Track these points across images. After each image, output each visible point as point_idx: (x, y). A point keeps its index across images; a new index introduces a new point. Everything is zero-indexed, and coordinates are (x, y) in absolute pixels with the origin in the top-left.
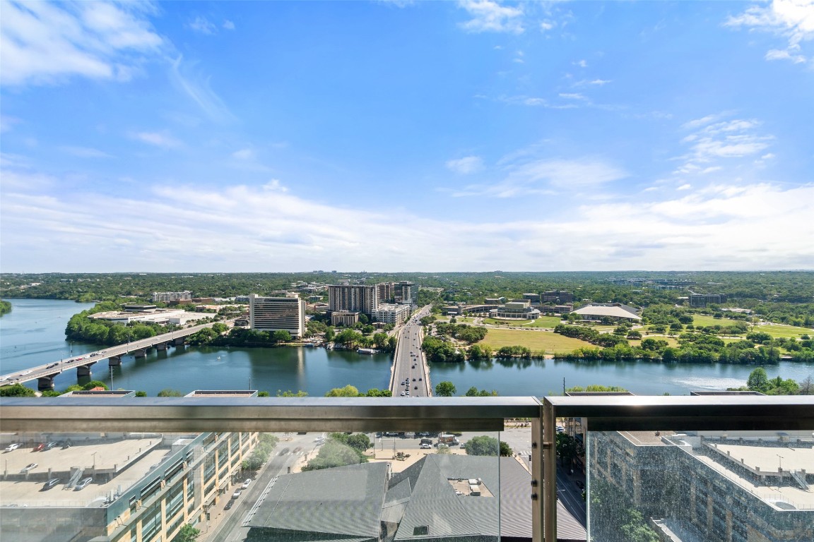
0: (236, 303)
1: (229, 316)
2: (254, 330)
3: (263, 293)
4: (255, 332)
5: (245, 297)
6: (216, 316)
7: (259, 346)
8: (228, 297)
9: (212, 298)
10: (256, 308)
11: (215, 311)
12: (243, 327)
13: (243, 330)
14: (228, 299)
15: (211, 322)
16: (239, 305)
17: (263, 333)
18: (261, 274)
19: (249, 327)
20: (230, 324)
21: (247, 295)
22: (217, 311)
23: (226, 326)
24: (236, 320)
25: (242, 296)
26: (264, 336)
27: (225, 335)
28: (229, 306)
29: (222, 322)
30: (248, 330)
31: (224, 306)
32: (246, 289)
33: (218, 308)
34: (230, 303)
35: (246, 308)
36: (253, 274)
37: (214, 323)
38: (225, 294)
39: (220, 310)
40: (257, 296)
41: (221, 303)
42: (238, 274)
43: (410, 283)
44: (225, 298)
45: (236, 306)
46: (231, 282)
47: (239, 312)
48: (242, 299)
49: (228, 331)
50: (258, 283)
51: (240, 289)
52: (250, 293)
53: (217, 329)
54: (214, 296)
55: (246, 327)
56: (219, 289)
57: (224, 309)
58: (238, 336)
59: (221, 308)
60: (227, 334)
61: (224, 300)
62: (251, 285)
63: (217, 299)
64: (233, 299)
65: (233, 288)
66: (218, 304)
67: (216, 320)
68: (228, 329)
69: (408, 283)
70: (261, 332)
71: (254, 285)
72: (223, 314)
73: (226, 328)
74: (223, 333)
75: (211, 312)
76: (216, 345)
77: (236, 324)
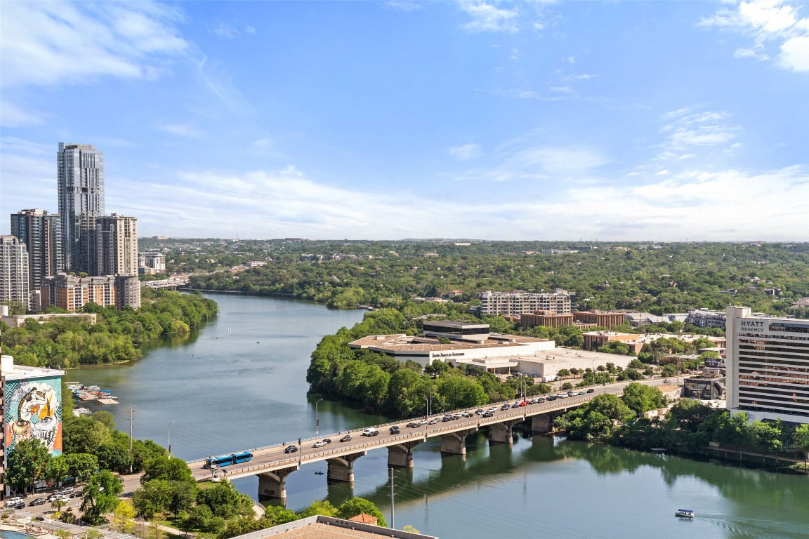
0: (687, 331)
1: (669, 368)
2: (735, 413)
3: (766, 305)
4: (739, 421)
5: (713, 313)
6: (632, 365)
7: (751, 465)
8: (667, 311)
9: (624, 312)
10: (746, 349)
11: (631, 350)
12: (705, 402)
13: (706, 410)
14: (665, 319)
15: (620, 379)
16: (697, 337)
17: (764, 427)
18: (764, 246)
19: (723, 404)
20: (672, 391)
21: (719, 307)
22: (637, 350)
23: (659, 393)
24: (687, 381)
25: (704, 312)
26: (766, 435)
27: (656, 420)
28: (667, 336)
29: (649, 382)
30: (720, 411)
31: (655, 337)
32: (717, 290)
33: (640, 340)
34: (671, 329)
35: (716, 346)
36: (738, 246)
37: (627, 383)
38: (658, 303)
39: (645, 349)
40: (746, 313)
41: (648, 328)
42: (696, 246)
44: (659, 314)
45: (688, 339)
46: (677, 267)
47: (694, 357)
48: (707, 318)
49: (665, 411)
50: (753, 275)
51: (699, 290)
52: (727, 302)
53: (633, 400)
54: (629, 307)
55: (714, 404)
56: (643, 288)
57: (655, 346)
58: (693, 426)
59: (648, 342)
60: (662, 418)
61: (655, 319)
62: (733, 278)
63: (637, 317)
64: (681, 318)
65: (682, 286)
66: (639, 329)
67: (633, 376)
68: (664, 403)
70: (755, 421)
71: (742, 281)
72: (650, 361)
73: (659, 402)
74: (651, 414)
75: (620, 353)
76: (632, 447)
77: (686, 393)
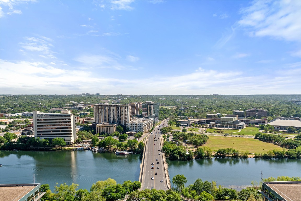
0: (22, 118)
1: (17, 128)
2: (37, 138)
3: (43, 110)
4: (37, 139)
5: (29, 113)
6: (7, 128)
7: (41, 150)
8: (16, 113)
9: (3, 114)
10: (39, 121)
11: (6, 124)
12: (28, 136)
13: (29, 138)
14: (16, 115)
15: (3, 132)
16: (25, 119)
17: (45, 140)
18: (42, 96)
19: (33, 136)
20: (19, 134)
21: (31, 111)
22: (8, 124)
23: (15, 135)
24: (23, 131)
25: (27, 113)
26: (45, 142)
27: (14, 142)
28: (17, 119)
29: (13, 132)
30: (32, 138)
31: (13, 120)
32: (30, 107)
33: (8, 121)
34: (17, 117)
35: (30, 121)
36: (35, 96)
37: (5, 133)
38: (14, 111)
39: (10, 123)
40: (38, 112)
41: (11, 118)
42: (24, 96)
43: (153, 103)
44: (14, 113)
45: (23, 120)
46: (19, 101)
47: (25, 124)
48: (28, 114)
49: (17, 139)
50: (39, 103)
51: (25, 107)
52: (33, 110)
53: (7, 137)
54: (5, 112)
55: (31, 136)
56: (9, 107)
57: (13, 122)
58: (25, 142)
59: (11, 121)
60: (16, 141)
61: (13, 115)
62: (34, 104)
63: (7, 115)
64: (20, 114)
65: (20, 106)
66: (8, 118)
67: (7, 131)
68: (16, 137)
69: (152, 102)
70: (42, 139)
71: (37, 104)
72: (12, 126)
73: (15, 137)
74: (13, 140)
75: (2, 125)
76: (7, 150)
77: (23, 134)
